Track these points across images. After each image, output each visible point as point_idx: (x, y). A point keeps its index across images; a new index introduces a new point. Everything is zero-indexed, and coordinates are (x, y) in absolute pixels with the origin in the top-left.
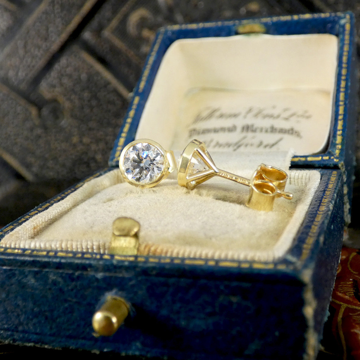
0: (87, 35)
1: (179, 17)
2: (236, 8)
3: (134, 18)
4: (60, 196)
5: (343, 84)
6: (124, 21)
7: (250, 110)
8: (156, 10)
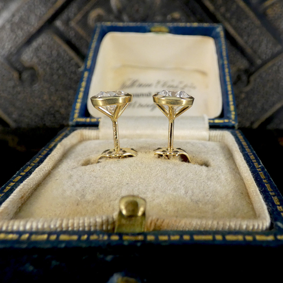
0: (58, 23)
1: (125, 17)
2: (165, 15)
3: (94, 14)
4: (38, 158)
5: (227, 70)
6: (86, 16)
7: (158, 82)
8: (109, 10)
